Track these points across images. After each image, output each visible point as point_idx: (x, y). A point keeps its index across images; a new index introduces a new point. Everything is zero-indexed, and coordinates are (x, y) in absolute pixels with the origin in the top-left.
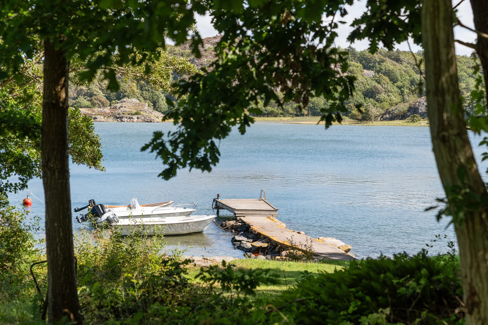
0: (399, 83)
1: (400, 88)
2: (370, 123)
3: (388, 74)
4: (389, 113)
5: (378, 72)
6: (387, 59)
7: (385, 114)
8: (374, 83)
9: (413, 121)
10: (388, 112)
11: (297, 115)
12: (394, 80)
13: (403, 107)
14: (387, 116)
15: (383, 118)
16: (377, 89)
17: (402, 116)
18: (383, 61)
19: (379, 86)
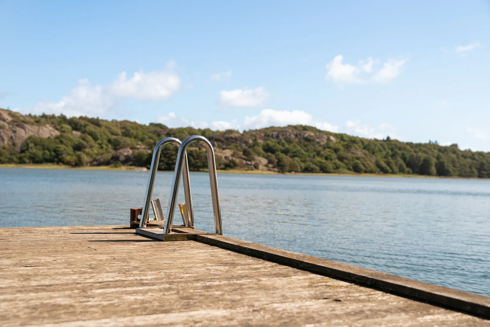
0: (99, 141)
1: (100, 144)
2: (82, 168)
3: (91, 134)
4: (97, 161)
5: (84, 132)
6: (90, 124)
7: (93, 161)
8: (82, 141)
9: (116, 167)
10: (95, 160)
11: (20, 163)
12: (96, 139)
13: (108, 156)
14: (95, 163)
15: (92, 164)
16: (83, 144)
17: (107, 163)
18: (87, 125)
19: (85, 143)
